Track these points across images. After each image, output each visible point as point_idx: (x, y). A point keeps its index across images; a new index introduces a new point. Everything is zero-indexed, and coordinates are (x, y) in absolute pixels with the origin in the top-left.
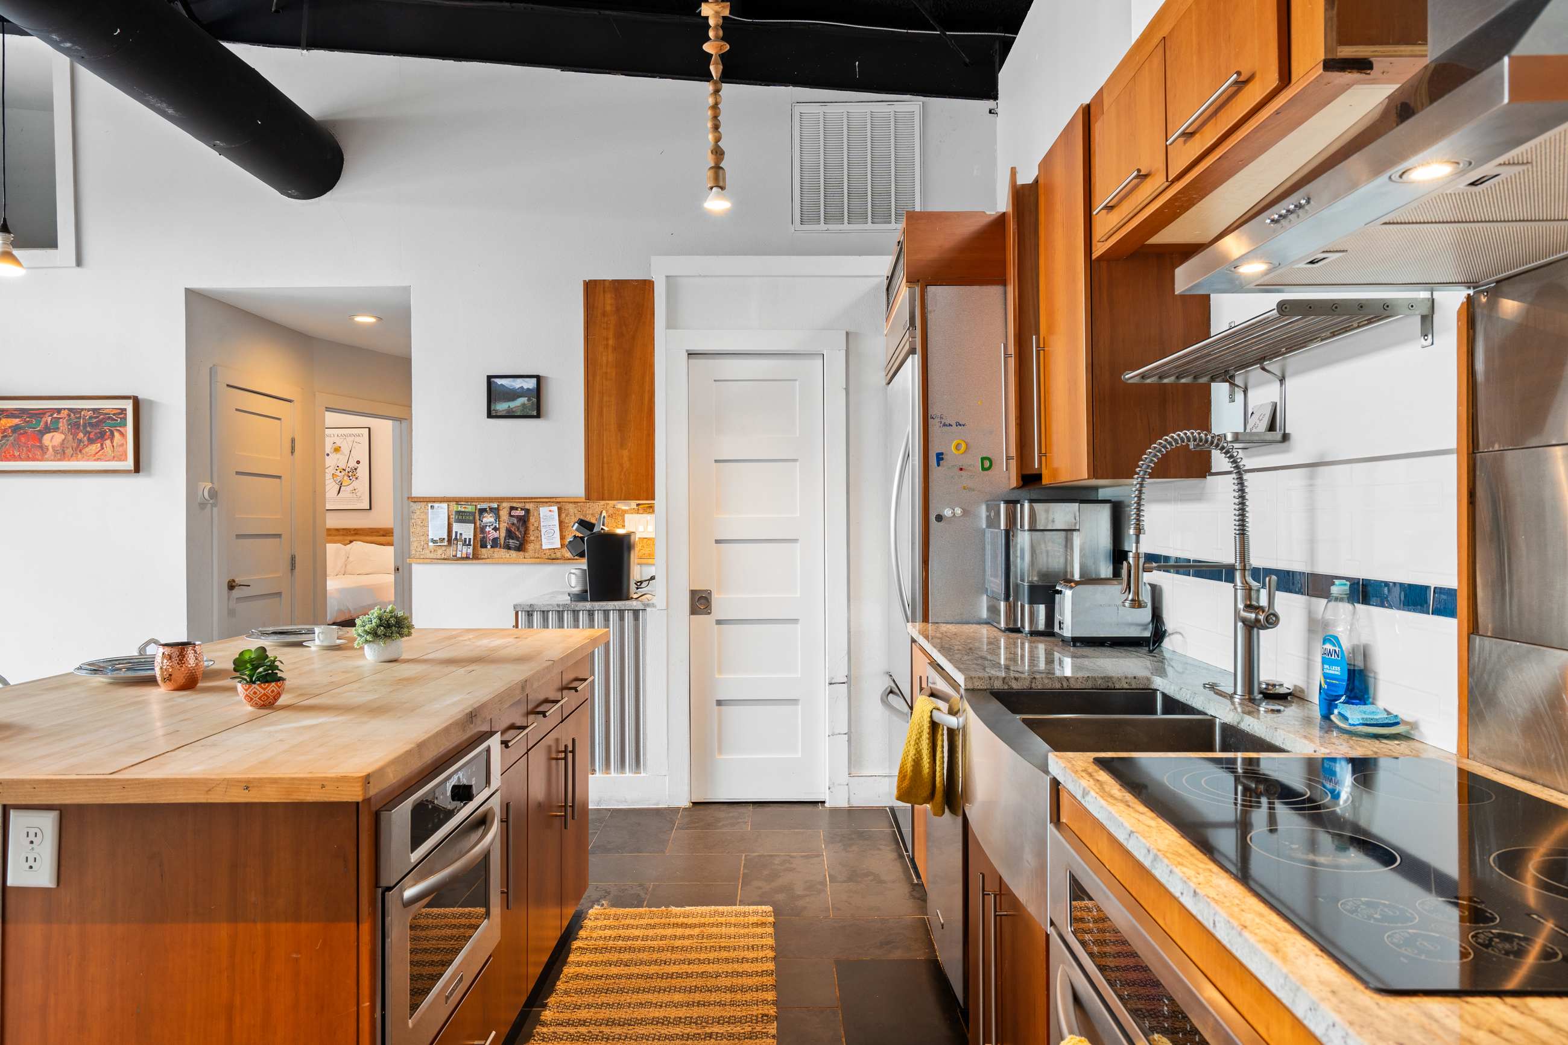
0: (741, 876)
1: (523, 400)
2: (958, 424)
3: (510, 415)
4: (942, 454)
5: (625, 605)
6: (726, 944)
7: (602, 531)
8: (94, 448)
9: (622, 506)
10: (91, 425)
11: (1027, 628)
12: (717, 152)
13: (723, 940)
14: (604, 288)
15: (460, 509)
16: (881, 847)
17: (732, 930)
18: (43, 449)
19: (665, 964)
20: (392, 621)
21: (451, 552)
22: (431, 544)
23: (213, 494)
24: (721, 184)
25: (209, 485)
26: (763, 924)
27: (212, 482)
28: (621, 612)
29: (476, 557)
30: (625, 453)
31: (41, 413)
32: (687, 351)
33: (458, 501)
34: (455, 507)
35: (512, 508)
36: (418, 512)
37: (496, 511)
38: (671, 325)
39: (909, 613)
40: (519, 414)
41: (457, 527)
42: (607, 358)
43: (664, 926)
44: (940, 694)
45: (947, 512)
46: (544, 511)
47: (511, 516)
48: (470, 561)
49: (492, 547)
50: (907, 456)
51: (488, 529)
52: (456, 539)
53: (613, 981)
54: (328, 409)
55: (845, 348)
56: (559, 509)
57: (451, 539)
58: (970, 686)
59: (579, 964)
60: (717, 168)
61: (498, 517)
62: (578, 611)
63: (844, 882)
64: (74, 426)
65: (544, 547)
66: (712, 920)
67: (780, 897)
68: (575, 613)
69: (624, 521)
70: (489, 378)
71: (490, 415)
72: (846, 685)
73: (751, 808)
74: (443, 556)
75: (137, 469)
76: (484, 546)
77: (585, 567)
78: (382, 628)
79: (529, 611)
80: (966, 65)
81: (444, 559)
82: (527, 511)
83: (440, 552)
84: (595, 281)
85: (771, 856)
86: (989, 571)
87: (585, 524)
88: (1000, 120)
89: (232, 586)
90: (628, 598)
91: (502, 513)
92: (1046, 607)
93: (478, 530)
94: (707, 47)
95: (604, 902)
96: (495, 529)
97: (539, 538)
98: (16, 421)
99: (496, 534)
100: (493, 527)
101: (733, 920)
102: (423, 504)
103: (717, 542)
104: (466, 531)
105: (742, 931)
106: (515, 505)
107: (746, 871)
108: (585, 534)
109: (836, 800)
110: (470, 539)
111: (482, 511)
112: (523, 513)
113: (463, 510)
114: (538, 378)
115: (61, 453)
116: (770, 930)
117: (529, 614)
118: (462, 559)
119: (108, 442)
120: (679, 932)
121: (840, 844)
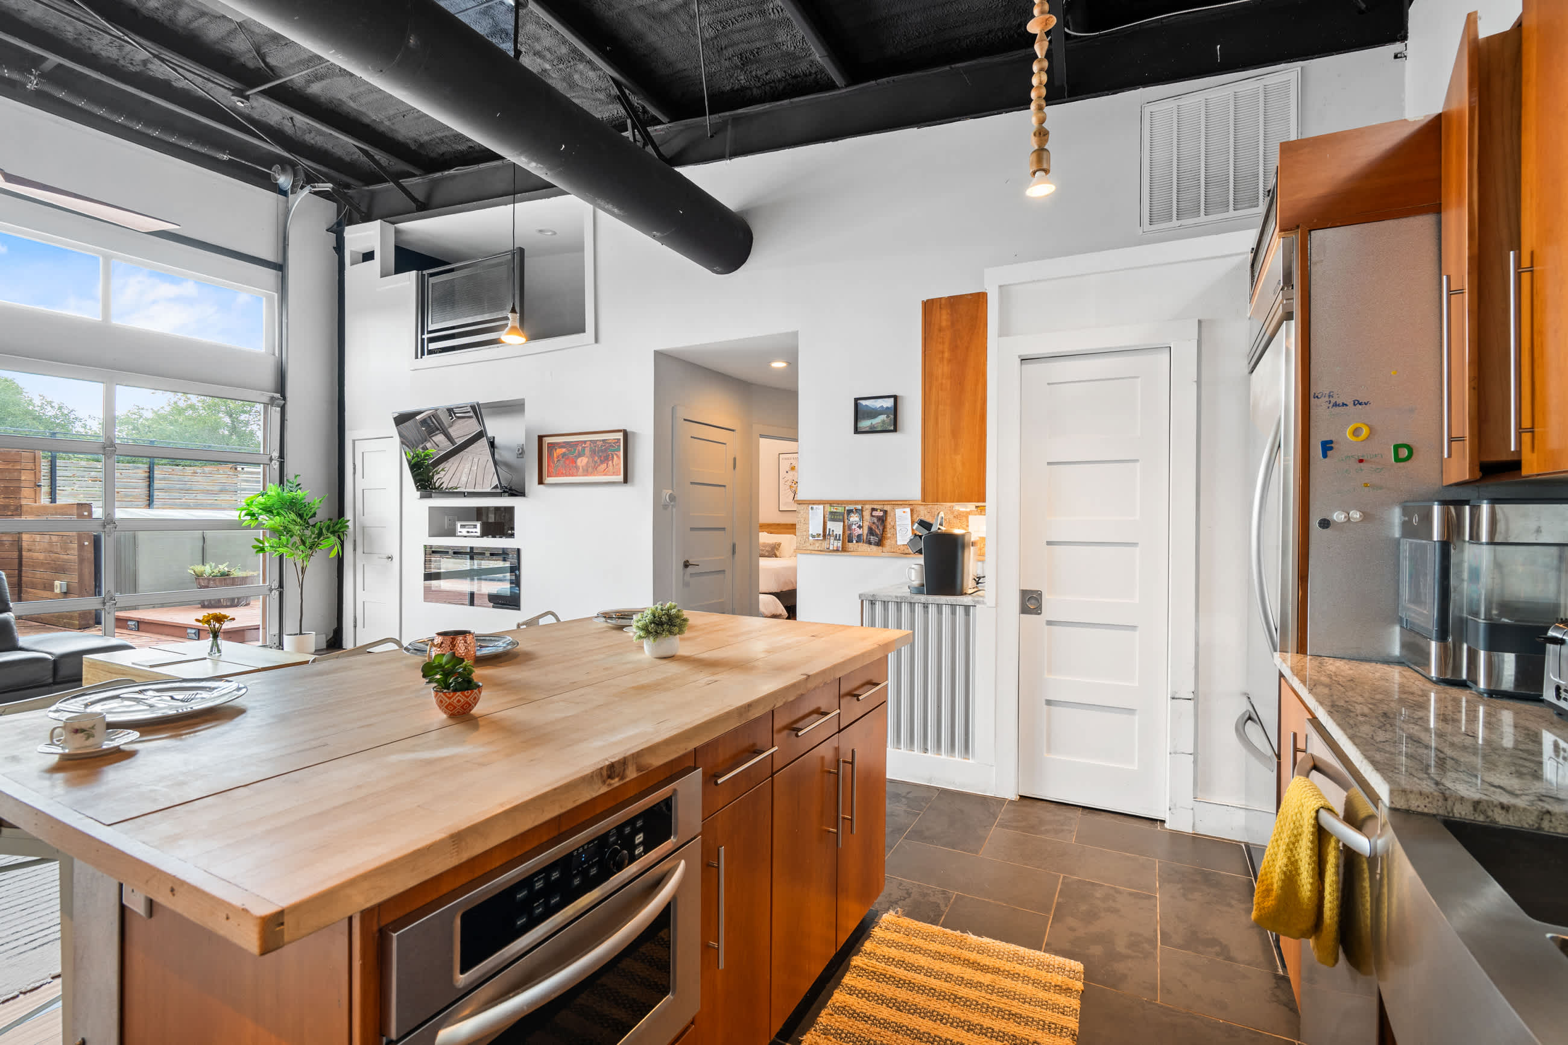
0: (1054, 906)
1: (883, 417)
2: (1358, 403)
3: (872, 431)
4: (1331, 442)
5: (956, 601)
6: (1018, 1011)
7: (939, 531)
8: (604, 466)
9: (961, 507)
10: (602, 451)
11: (1482, 684)
12: (1040, 134)
13: (1015, 1003)
14: (940, 305)
15: (832, 510)
16: (1233, 902)
17: (1029, 990)
18: (577, 468)
19: (941, 1021)
20: (664, 619)
21: (825, 545)
22: (811, 538)
23: (672, 498)
24: (1045, 166)
25: (670, 491)
26: (1067, 991)
27: (673, 490)
28: (953, 607)
29: (844, 549)
30: (958, 458)
31: (577, 443)
32: (1019, 356)
33: (831, 503)
34: (829, 509)
35: (873, 509)
36: (802, 512)
37: (860, 512)
38: (1003, 332)
39: (1277, 638)
40: (879, 429)
41: (830, 525)
42: (943, 369)
43: (955, 960)
44: (1330, 772)
45: (1338, 517)
46: (899, 512)
47: (872, 516)
48: (839, 553)
49: (857, 542)
50: (1276, 447)
51: (854, 527)
52: (829, 534)
53: (879, 1029)
54: (762, 436)
55: (1197, 338)
56: (912, 511)
57: (825, 535)
58: (1401, 804)
59: (852, 991)
60: (1041, 153)
61: (862, 517)
62: (914, 603)
63: (1180, 947)
64: (593, 452)
65: (899, 543)
66: (1008, 966)
67: (1096, 950)
68: (912, 605)
69: (968, 522)
70: (856, 400)
71: (857, 431)
72: (1192, 702)
73: (1080, 812)
74: (819, 549)
75: (626, 481)
76: (850, 541)
77: (922, 562)
78: (653, 625)
79: (872, 601)
80: (1361, 12)
81: (821, 551)
82: (885, 512)
83: (817, 545)
84: (932, 300)
85: (1093, 884)
86: (1405, 592)
87: (925, 525)
88: (1409, 64)
89: (686, 565)
90: (962, 593)
91: (864, 513)
92: (1516, 656)
93: (847, 528)
94: (1033, 27)
95: (899, 909)
96: (860, 527)
97: (895, 535)
98: (564, 450)
99: (860, 531)
100: (857, 525)
101: (1033, 973)
102: (805, 506)
103: (1049, 543)
104: (837, 528)
105: (1042, 995)
106: (875, 507)
107: (1061, 900)
108: (924, 532)
109: (1179, 822)
110: (840, 535)
111: (850, 512)
112: (881, 514)
113: (835, 511)
114: (895, 397)
115: (586, 473)
116: (1076, 1003)
117: (872, 603)
118: (834, 551)
119: (610, 462)
120: (968, 973)
121: (1180, 886)
